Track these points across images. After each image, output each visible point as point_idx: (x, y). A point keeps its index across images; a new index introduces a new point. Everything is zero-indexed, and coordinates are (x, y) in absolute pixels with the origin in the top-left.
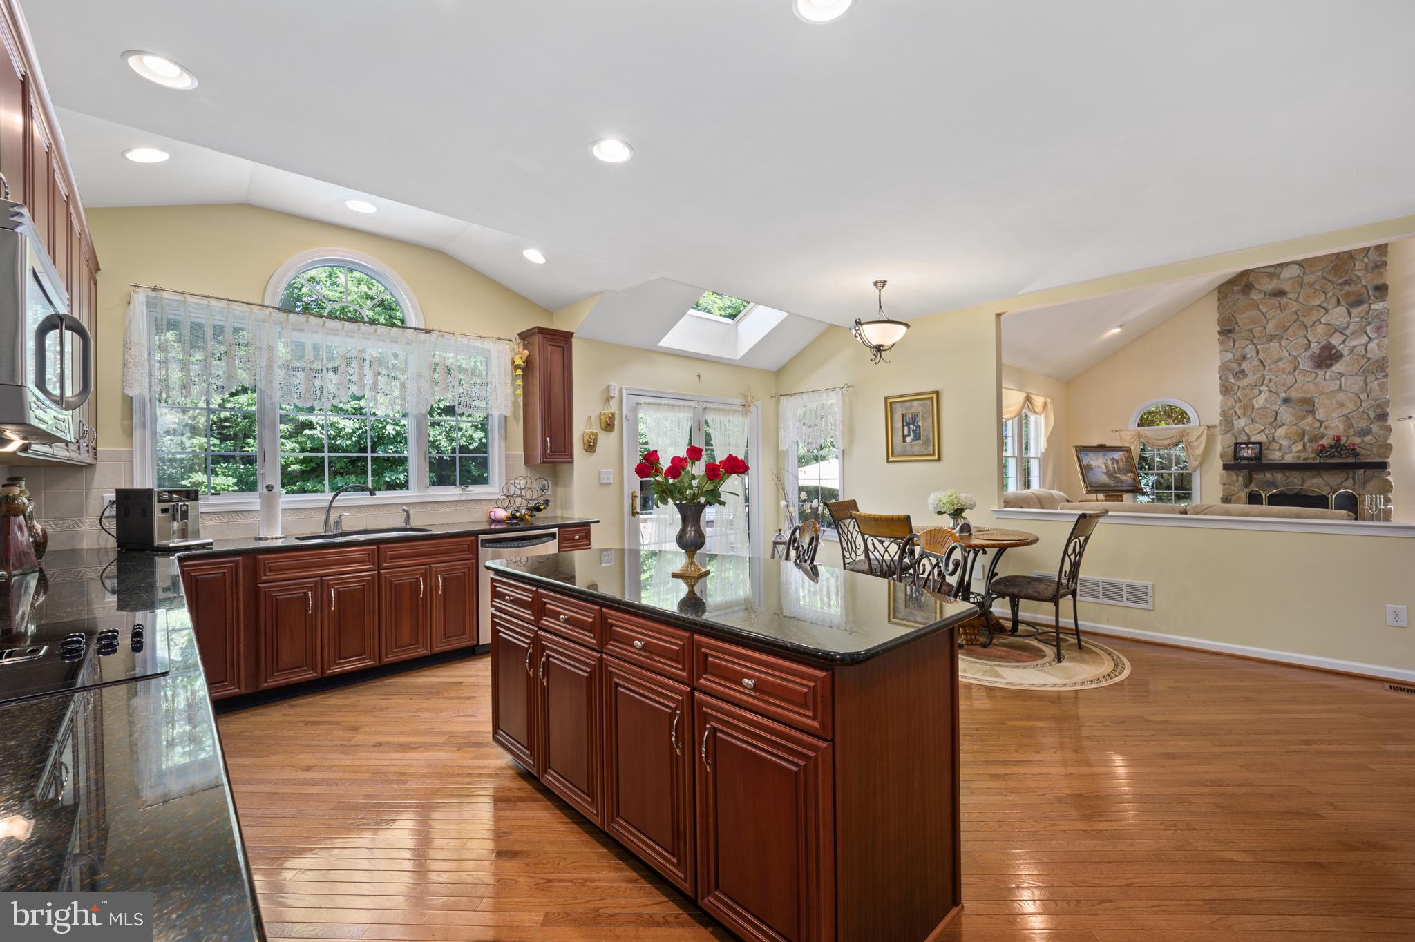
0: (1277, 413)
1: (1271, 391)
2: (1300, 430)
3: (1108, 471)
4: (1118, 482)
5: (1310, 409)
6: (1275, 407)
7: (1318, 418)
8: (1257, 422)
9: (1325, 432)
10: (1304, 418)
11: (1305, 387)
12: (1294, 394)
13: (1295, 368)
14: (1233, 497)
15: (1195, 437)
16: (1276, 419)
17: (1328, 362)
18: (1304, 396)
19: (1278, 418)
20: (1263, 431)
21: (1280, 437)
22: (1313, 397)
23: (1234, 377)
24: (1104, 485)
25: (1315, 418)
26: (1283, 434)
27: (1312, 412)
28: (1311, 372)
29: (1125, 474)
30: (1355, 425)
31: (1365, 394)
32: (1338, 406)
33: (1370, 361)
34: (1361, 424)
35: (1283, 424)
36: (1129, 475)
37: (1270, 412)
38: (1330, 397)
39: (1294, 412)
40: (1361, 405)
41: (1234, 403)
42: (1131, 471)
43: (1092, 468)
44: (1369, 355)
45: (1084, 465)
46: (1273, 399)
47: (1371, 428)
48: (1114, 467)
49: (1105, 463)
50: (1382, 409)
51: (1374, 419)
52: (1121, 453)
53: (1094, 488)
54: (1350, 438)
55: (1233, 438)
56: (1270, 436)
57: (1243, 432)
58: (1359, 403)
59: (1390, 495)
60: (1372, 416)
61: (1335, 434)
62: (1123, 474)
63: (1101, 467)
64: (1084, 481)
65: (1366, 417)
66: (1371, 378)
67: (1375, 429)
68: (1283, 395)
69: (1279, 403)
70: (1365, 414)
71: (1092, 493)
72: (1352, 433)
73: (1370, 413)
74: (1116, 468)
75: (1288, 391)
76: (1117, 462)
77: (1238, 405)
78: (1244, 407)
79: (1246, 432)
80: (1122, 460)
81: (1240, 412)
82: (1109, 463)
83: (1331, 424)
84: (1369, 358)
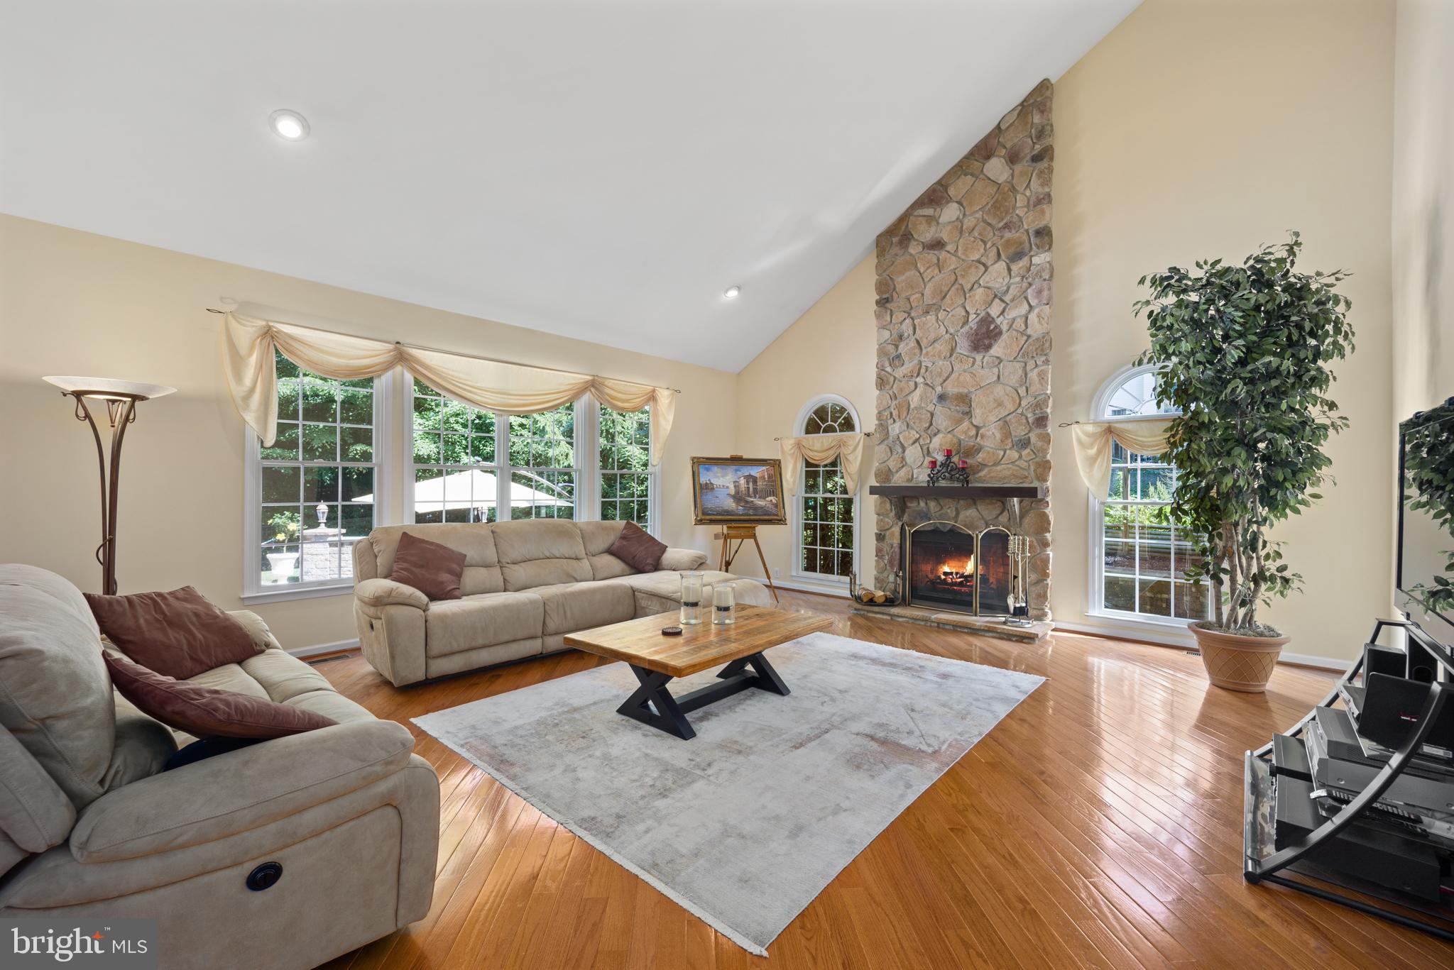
0: (932, 415)
1: (927, 384)
2: (955, 440)
3: (737, 492)
4: (750, 508)
5: (967, 409)
6: (931, 408)
7: (975, 423)
8: (912, 428)
9: (982, 443)
10: (959, 422)
11: (962, 378)
12: (951, 389)
13: (952, 351)
14: (887, 534)
15: (851, 448)
16: (931, 424)
17: (986, 342)
18: (961, 391)
19: (934, 423)
20: (917, 440)
21: (935, 449)
22: (970, 392)
23: (890, 365)
24: (728, 512)
25: (972, 423)
26: (938, 446)
27: (968, 414)
28: (968, 357)
29: (763, 498)
30: (1013, 433)
31: (1024, 388)
32: (995, 405)
33: (1030, 340)
34: (1019, 431)
35: (939, 431)
36: (769, 499)
37: (925, 414)
38: (988, 392)
39: (950, 413)
40: (1020, 404)
41: (890, 401)
42: (773, 493)
43: (713, 489)
44: (1029, 331)
45: (701, 485)
46: (929, 395)
47: (1029, 438)
48: (748, 488)
49: (734, 482)
50: (1041, 409)
51: (1033, 424)
52: (764, 468)
53: (708, 517)
54: (1008, 452)
55: (888, 450)
56: (925, 448)
57: (898, 442)
58: (1018, 401)
59: (1048, 536)
60: (1031, 420)
61: (992, 446)
62: (760, 497)
63: (728, 487)
64: (695, 507)
65: (1025, 421)
66: (1031, 364)
67: (1033, 439)
68: (939, 389)
69: (935, 402)
70: (1024, 417)
71: (704, 524)
72: (1010, 445)
73: (1029, 416)
74: (751, 490)
75: (944, 385)
76: (755, 480)
77: (894, 403)
78: (899, 407)
79: (900, 442)
80: (763, 477)
81: (895, 413)
82: (742, 481)
83: (988, 430)
84: (1029, 337)
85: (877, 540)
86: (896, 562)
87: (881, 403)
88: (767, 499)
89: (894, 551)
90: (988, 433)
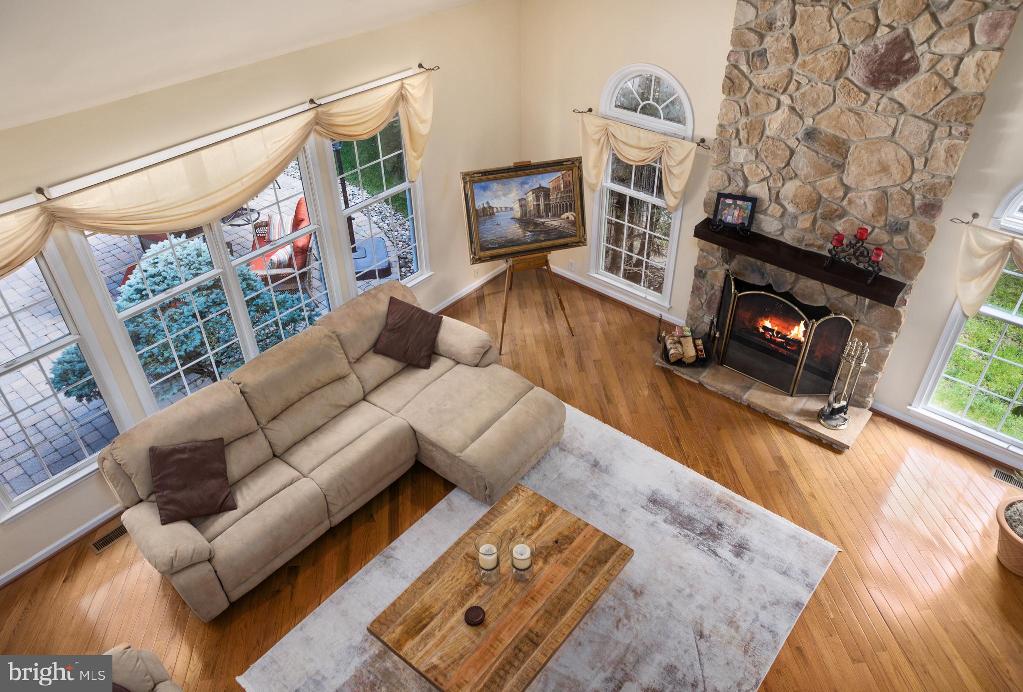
0: (792, 153)
1: (794, 108)
2: (815, 195)
3: (524, 214)
5: (840, 160)
6: (792, 143)
7: (845, 182)
8: (762, 161)
9: (848, 209)
10: (826, 174)
11: (843, 118)
12: (826, 127)
13: (840, 74)
14: (709, 272)
16: (788, 164)
17: (893, 77)
18: (838, 134)
19: (792, 163)
20: (766, 179)
21: (787, 197)
22: (849, 140)
23: (748, 63)
25: (841, 180)
26: (792, 193)
27: (840, 167)
28: (860, 89)
29: (557, 215)
30: (890, 211)
31: (923, 160)
32: (878, 169)
33: (954, 97)
34: (898, 212)
35: (796, 175)
36: (564, 216)
37: (783, 150)
38: (873, 148)
39: (816, 158)
40: (910, 178)
41: (739, 115)
42: (570, 208)
43: (493, 214)
44: (957, 82)
45: (477, 211)
46: (793, 125)
47: (908, 223)
48: (538, 205)
49: (520, 200)
50: (935, 195)
51: (919, 208)
52: (559, 174)
53: (488, 253)
54: (877, 230)
55: (726, 178)
56: (774, 192)
57: (740, 173)
58: (909, 174)
59: (894, 334)
60: (917, 203)
61: (859, 217)
62: (553, 216)
63: (512, 209)
64: (471, 242)
65: (909, 202)
66: (942, 131)
67: (913, 227)
68: (809, 122)
69: (799, 136)
70: (909, 197)
71: (483, 261)
72: (882, 223)
73: (917, 197)
74: (542, 207)
75: (818, 117)
76: (546, 192)
77: (744, 120)
78: (750, 128)
79: (743, 173)
80: (557, 188)
81: (743, 134)
82: (531, 197)
83: (860, 198)
84: (954, 89)
85: (696, 276)
86: (715, 306)
87: (726, 114)
88: (563, 216)
89: (715, 293)
90: (857, 200)
